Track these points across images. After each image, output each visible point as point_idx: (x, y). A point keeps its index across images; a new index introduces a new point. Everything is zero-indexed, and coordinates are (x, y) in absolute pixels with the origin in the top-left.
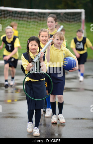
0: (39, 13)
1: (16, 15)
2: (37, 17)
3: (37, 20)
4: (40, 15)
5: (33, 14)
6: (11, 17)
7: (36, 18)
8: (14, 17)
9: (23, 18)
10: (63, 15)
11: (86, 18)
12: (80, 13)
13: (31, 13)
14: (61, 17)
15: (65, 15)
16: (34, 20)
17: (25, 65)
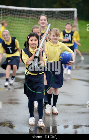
0: (37, 11)
1: (16, 13)
2: (35, 15)
3: (34, 18)
4: (37, 13)
5: (31, 12)
6: (11, 14)
7: (33, 16)
8: (15, 14)
9: (22, 15)
10: (58, 13)
11: (78, 16)
12: (73, 12)
13: (29, 11)
14: (56, 15)
15: (59, 13)
16: (32, 17)
17: (25, 59)
